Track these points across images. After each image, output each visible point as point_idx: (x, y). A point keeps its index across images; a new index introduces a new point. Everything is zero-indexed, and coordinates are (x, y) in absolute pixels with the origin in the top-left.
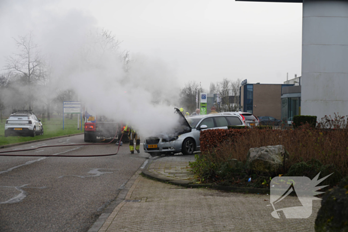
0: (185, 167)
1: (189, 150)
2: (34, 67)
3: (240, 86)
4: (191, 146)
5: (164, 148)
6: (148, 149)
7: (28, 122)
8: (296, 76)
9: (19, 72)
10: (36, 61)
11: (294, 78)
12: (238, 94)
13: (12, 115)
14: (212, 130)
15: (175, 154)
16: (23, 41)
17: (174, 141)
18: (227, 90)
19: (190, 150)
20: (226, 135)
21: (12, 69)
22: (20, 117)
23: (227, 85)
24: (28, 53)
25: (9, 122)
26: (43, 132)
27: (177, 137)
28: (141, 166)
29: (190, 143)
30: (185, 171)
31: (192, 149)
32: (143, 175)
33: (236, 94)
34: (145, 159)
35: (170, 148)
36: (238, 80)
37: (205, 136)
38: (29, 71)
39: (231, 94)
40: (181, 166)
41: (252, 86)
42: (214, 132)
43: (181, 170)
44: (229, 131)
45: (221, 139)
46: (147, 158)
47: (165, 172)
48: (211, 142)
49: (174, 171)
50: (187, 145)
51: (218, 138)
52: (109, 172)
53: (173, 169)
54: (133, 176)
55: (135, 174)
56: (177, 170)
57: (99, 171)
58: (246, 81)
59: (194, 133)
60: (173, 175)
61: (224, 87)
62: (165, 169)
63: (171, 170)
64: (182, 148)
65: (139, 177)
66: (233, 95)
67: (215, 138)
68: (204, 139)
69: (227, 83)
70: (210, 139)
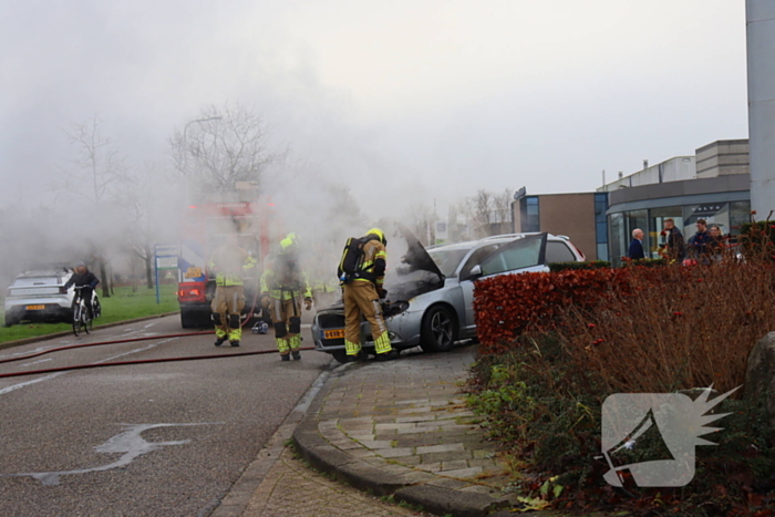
0: (444, 403)
1: (440, 338)
2: (105, 183)
3: (512, 200)
4: (447, 327)
6: (326, 343)
7: (57, 290)
8: (621, 175)
10: (108, 171)
11: (617, 178)
12: (508, 219)
13: (22, 275)
14: (510, 276)
15: (402, 352)
16: (80, 132)
17: (397, 317)
18: (486, 212)
19: (445, 339)
20: (555, 289)
22: (39, 281)
23: (485, 202)
24: (92, 156)
25: (13, 293)
26: (99, 312)
27: (407, 305)
28: (301, 399)
29: (442, 320)
30: (448, 423)
31: (450, 335)
32: (297, 449)
33: (503, 218)
34: (316, 373)
36: (507, 191)
37: (491, 294)
38: (96, 191)
39: (494, 218)
40: (430, 398)
41: (536, 199)
42: (515, 282)
43: (436, 420)
44: (565, 277)
45: (540, 304)
46: (324, 368)
47: (378, 433)
48: (511, 312)
49: (409, 425)
50: (435, 325)
51: (532, 299)
52: (179, 440)
53: (406, 415)
54: (259, 456)
55: (270, 442)
56: (419, 419)
57: (146, 435)
58: (523, 190)
59: (451, 290)
60: (408, 449)
61: (480, 208)
62: (379, 418)
63: (398, 420)
64: (421, 333)
65: (280, 462)
66: (498, 221)
67: (520, 301)
68: (490, 304)
69: (486, 197)
70: (508, 304)
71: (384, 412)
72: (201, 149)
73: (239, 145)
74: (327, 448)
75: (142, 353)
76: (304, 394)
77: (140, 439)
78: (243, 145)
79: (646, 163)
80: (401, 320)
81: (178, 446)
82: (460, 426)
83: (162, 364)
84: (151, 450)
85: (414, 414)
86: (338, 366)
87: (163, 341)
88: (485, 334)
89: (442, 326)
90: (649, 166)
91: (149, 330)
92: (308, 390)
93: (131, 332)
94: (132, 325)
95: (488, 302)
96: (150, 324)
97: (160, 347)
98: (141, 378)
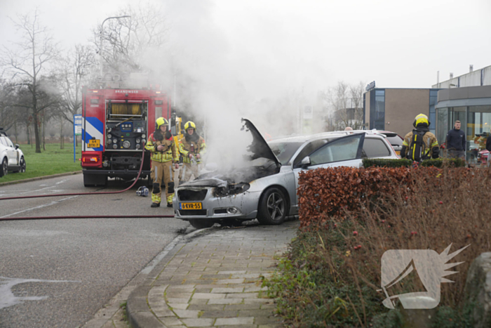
0: (256, 275)
1: (274, 214)
2: (41, 63)
3: (365, 91)
4: (280, 205)
5: (217, 211)
6: (183, 212)
8: (451, 75)
9: (18, 70)
10: (44, 53)
11: (449, 78)
12: (361, 106)
16: (24, 21)
17: (239, 195)
18: (343, 99)
19: (278, 214)
20: (362, 182)
21: (8, 66)
23: (343, 92)
24: (33, 41)
27: (248, 185)
28: (150, 262)
29: (276, 199)
30: (251, 296)
31: (282, 211)
32: (125, 312)
33: (357, 105)
34: (171, 236)
35: (231, 209)
37: (311, 184)
38: (34, 68)
39: (350, 104)
40: (248, 270)
41: (383, 92)
42: (331, 175)
43: (243, 292)
44: (370, 174)
45: (349, 194)
46: (181, 232)
47: (192, 302)
48: (326, 199)
49: (221, 295)
50: (270, 203)
51: (343, 189)
52: (39, 296)
53: (223, 285)
54: (96, 315)
55: (110, 302)
56: (230, 290)
57: (16, 290)
58: (373, 83)
59: (285, 175)
60: (210, 320)
61: (339, 95)
62: (199, 287)
63: (214, 290)
64: (258, 209)
65: (110, 322)
66: (353, 107)
67: (334, 190)
68: (309, 192)
69: (344, 88)
70: (323, 192)
71: (207, 281)
72: (118, 39)
73: (148, 37)
74: (147, 314)
75: (43, 209)
76: (155, 257)
77: (9, 293)
78: (151, 37)
79: (471, 68)
80: (242, 198)
81: (36, 301)
82: (259, 300)
83: (54, 220)
84: (14, 303)
85: (229, 285)
86: (192, 231)
87: (64, 199)
88: (304, 215)
89: (276, 204)
90: (474, 70)
91: (60, 187)
92: (159, 253)
93: (44, 187)
94: (46, 180)
95: (308, 190)
96: (62, 180)
97: (60, 204)
98: (33, 233)
